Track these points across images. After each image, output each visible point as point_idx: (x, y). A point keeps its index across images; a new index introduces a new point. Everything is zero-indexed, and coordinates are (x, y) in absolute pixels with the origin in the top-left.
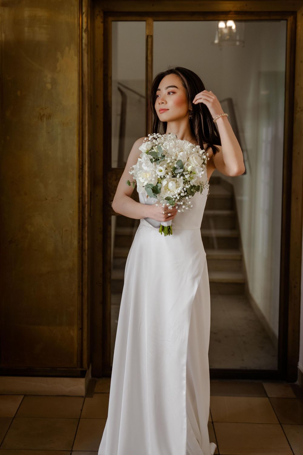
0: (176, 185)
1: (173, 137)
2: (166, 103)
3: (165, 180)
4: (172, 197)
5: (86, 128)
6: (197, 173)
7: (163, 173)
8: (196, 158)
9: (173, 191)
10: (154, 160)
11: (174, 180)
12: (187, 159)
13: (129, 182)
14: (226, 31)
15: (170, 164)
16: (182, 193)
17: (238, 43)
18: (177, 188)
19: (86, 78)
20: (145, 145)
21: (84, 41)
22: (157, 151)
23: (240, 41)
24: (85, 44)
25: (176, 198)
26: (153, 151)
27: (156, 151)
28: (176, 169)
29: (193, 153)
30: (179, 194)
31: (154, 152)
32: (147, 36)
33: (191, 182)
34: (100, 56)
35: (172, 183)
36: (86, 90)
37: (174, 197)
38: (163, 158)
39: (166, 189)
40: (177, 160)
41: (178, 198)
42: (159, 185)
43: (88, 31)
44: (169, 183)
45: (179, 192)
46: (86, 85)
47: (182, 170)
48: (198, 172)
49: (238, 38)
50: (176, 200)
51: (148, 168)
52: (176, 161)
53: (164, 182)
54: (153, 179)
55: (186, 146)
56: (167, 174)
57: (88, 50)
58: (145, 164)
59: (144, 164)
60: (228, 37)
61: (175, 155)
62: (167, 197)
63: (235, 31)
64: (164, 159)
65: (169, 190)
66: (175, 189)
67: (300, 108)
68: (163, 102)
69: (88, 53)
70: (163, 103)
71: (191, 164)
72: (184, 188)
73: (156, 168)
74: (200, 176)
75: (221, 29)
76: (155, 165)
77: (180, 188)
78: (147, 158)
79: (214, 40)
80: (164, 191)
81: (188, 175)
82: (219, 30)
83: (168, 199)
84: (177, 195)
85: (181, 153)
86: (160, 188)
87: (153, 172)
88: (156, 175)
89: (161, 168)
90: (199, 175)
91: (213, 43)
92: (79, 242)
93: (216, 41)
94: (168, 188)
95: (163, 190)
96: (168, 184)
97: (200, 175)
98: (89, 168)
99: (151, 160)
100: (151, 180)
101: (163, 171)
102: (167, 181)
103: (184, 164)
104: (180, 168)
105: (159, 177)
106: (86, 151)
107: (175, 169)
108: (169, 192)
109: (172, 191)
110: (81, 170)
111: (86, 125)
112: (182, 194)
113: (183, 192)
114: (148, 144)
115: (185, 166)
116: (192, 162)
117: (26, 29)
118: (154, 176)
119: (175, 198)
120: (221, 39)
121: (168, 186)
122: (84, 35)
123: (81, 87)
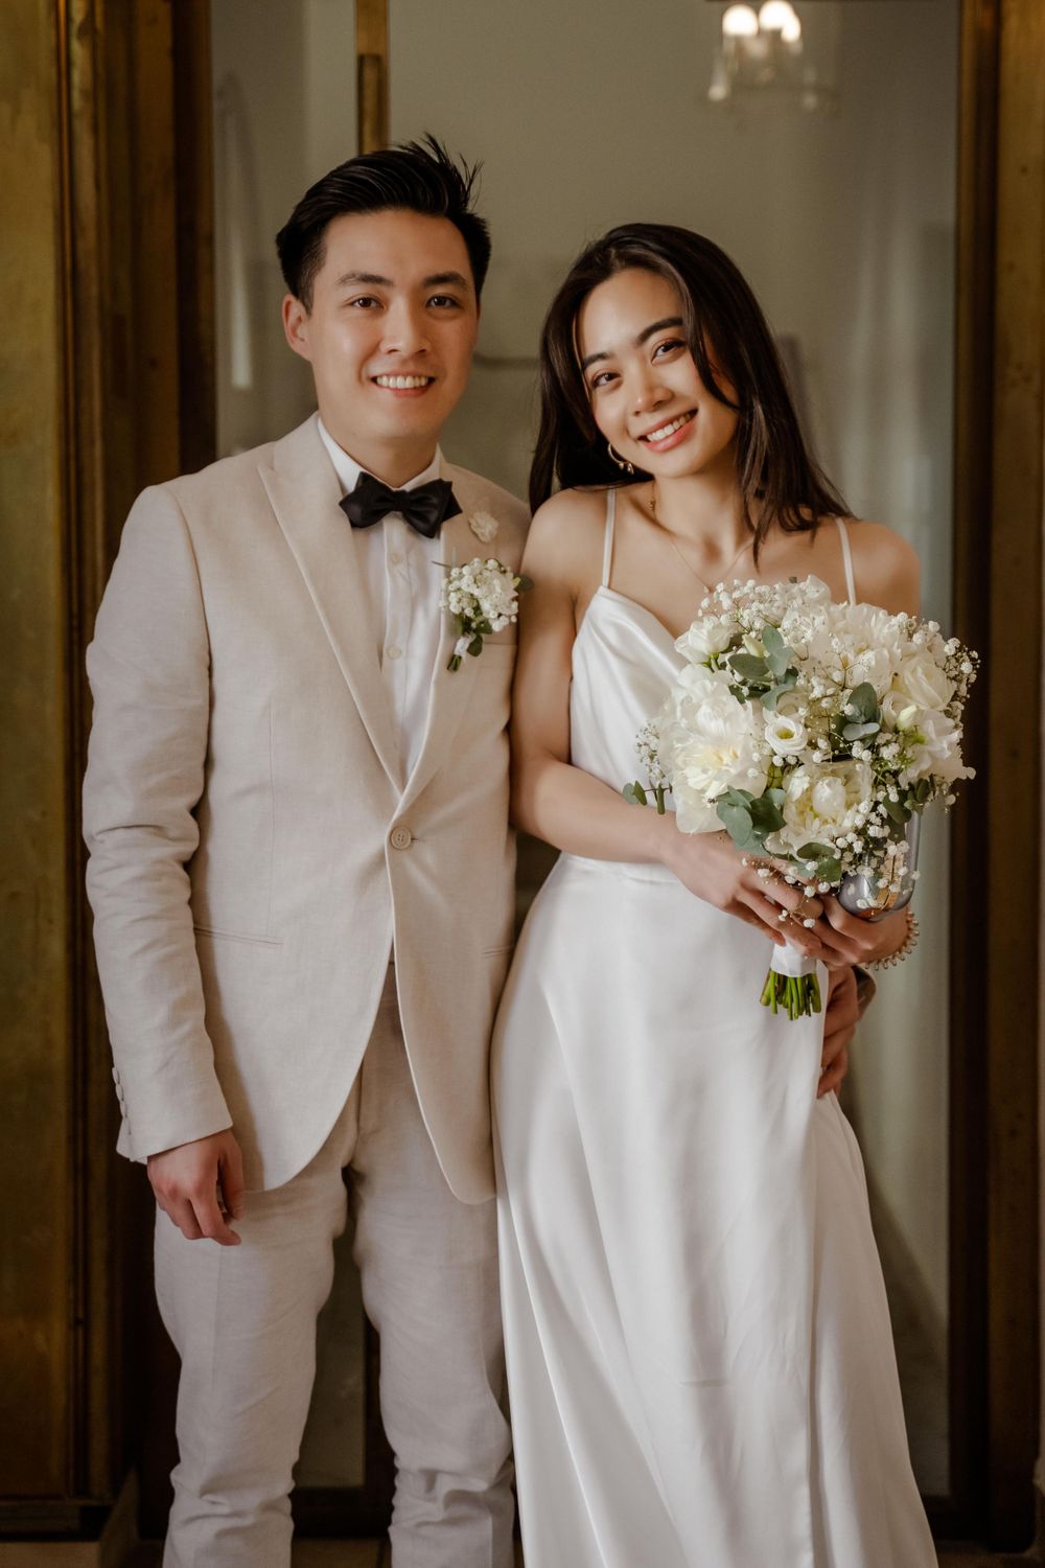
0: (848, 793)
1: (817, 595)
3: (799, 772)
4: (831, 845)
6: (932, 740)
7: (793, 746)
8: (928, 675)
9: (834, 821)
10: (745, 691)
11: (834, 773)
12: (890, 680)
13: (640, 787)
14: (758, 49)
15: (824, 704)
16: (872, 824)
17: (810, 101)
18: (849, 806)
19: (88, 241)
20: (705, 631)
21: (80, 76)
22: (761, 653)
23: (819, 90)
24: (82, 92)
25: (850, 847)
26: (741, 651)
27: (754, 652)
28: (850, 723)
29: (913, 655)
30: (861, 832)
31: (748, 656)
32: (361, 59)
33: (901, 778)
34: (159, 145)
35: (829, 785)
36: (92, 290)
37: (841, 842)
38: (790, 681)
39: (802, 813)
40: (850, 684)
41: (858, 847)
42: (776, 794)
43: (94, 31)
44: (819, 786)
45: (859, 823)
46: (90, 268)
47: (873, 728)
48: (933, 736)
49: (810, 76)
50: (848, 857)
51: (728, 725)
52: (848, 692)
53: (797, 783)
54: (752, 772)
55: (879, 627)
56: (813, 745)
57: (95, 117)
58: (709, 710)
59: (705, 709)
60: (766, 75)
61: (840, 666)
62: (810, 845)
63: (797, 49)
64: (794, 684)
65: (816, 816)
66: (843, 810)
69: (95, 129)
71: (909, 701)
72: (877, 803)
73: (761, 723)
74: (943, 750)
75: (739, 40)
76: (757, 711)
77: (862, 805)
78: (715, 683)
79: (708, 83)
80: (797, 820)
81: (893, 749)
82: (729, 47)
83: (811, 852)
84: (851, 837)
85: (869, 657)
86: (782, 809)
87: (752, 743)
88: (766, 752)
89: (789, 723)
90: (935, 748)
91: (703, 98)
93: (718, 91)
94: (812, 808)
95: (790, 815)
96: (811, 788)
97: (945, 746)
99: (734, 691)
100: (743, 775)
101: (796, 736)
102: (811, 777)
103: (879, 698)
104: (863, 719)
105: (778, 762)
107: (844, 722)
108: (817, 822)
109: (830, 820)
111: (92, 443)
112: (873, 831)
113: (878, 821)
114: (718, 626)
115: (886, 708)
116: (914, 694)
118: (756, 757)
119: (843, 850)
120: (743, 83)
121: (810, 799)
122: (79, 51)
123: (70, 278)
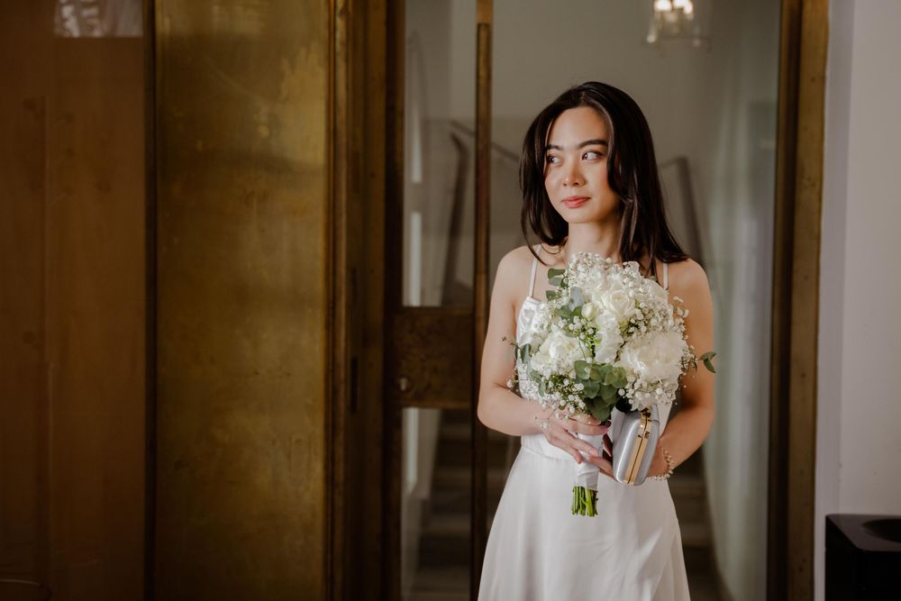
2: (585, 182)
5: (343, 221)
14: (672, 18)
17: (697, 43)
19: (342, 116)
23: (701, 37)
24: (341, 42)
32: (479, 26)
34: (378, 68)
36: (343, 140)
43: (348, 13)
46: (342, 129)
49: (697, 31)
57: (347, 55)
60: (675, 30)
63: (691, 17)
67: (809, 179)
68: (577, 181)
69: (347, 61)
70: (577, 184)
75: (662, 13)
79: (647, 33)
82: (658, 17)
91: (644, 42)
92: (326, 467)
93: (652, 38)
98: (348, 307)
106: (342, 270)
110: (331, 312)
117: (216, 9)
120: (664, 34)
122: (340, 23)
